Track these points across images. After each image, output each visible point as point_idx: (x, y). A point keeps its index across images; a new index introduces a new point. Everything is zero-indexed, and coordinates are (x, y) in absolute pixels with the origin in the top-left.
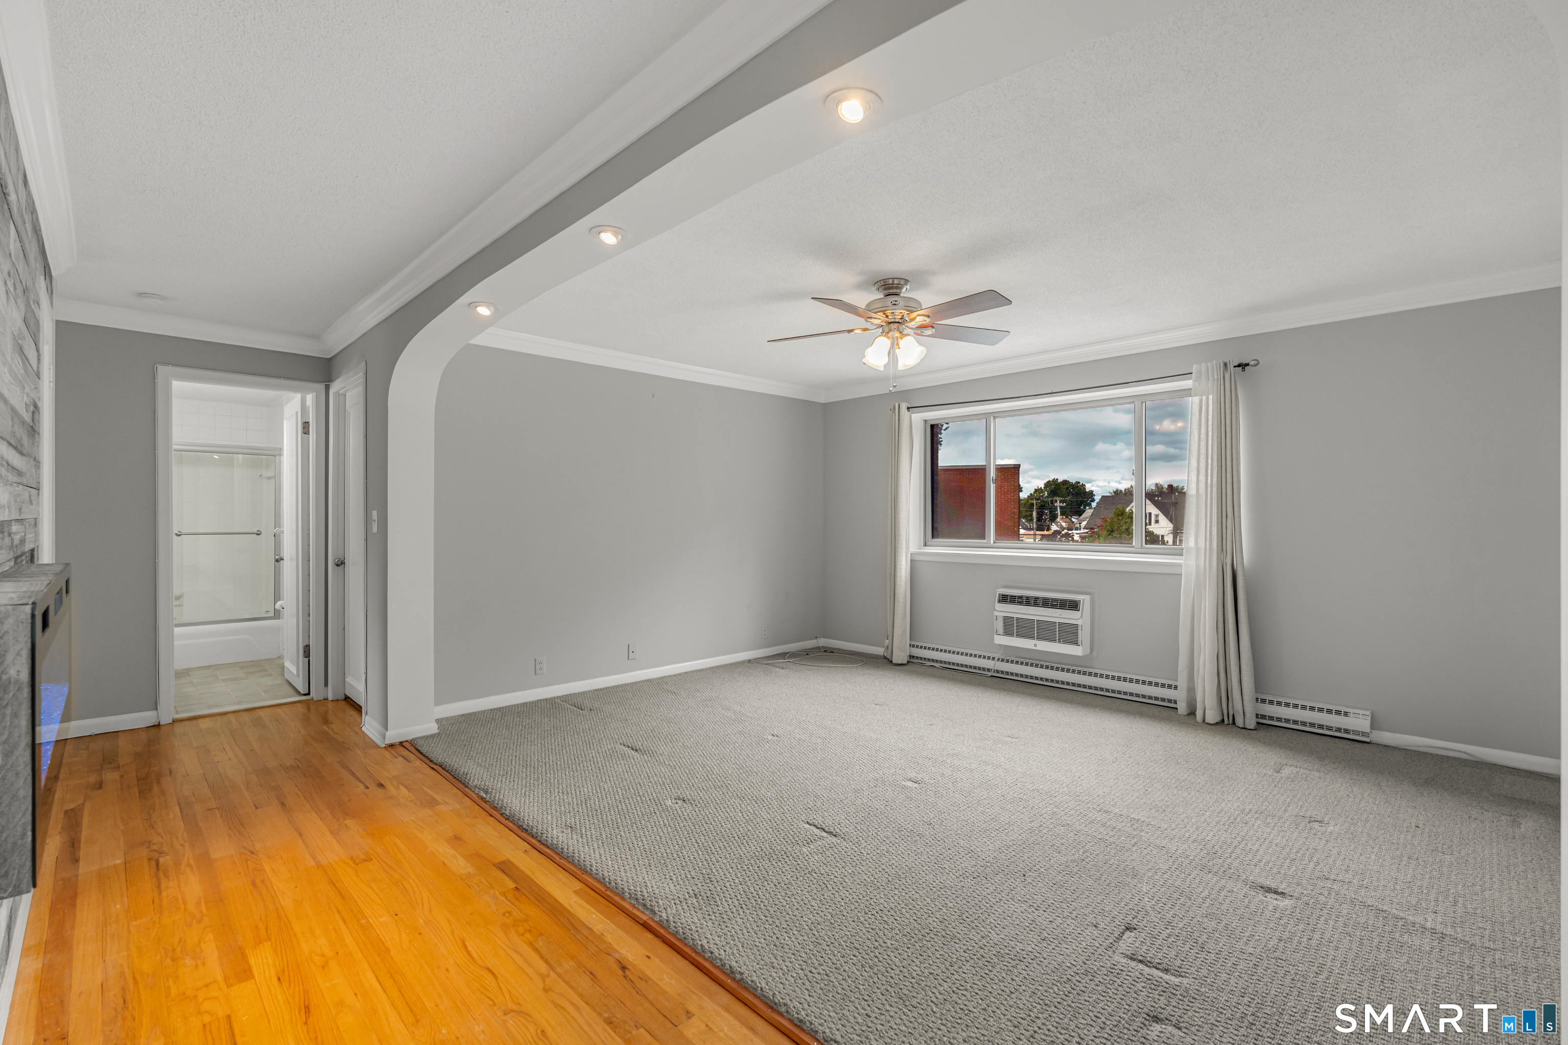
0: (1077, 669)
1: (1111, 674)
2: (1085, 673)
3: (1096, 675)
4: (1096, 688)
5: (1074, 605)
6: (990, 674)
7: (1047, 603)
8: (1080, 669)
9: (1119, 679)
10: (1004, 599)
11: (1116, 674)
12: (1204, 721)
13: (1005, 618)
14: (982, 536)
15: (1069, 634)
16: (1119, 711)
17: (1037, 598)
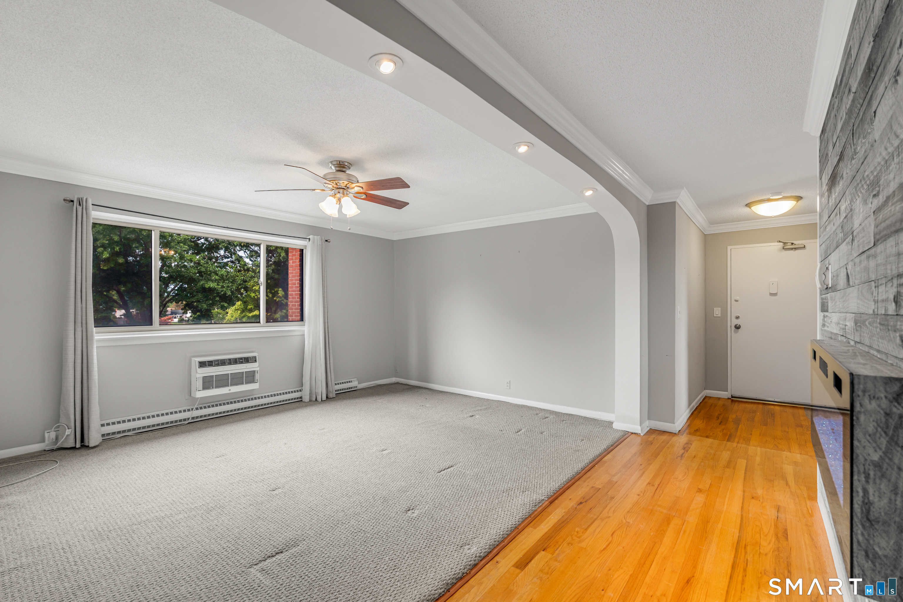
0: (247, 398)
1: (266, 395)
2: (252, 399)
3: (255, 399)
4: (259, 406)
5: (254, 360)
6: (187, 422)
7: (235, 361)
8: (248, 398)
9: (272, 396)
10: (202, 364)
11: (269, 394)
12: (322, 400)
13: (204, 378)
14: (151, 323)
15: (250, 377)
16: (272, 413)
17: (230, 360)
